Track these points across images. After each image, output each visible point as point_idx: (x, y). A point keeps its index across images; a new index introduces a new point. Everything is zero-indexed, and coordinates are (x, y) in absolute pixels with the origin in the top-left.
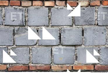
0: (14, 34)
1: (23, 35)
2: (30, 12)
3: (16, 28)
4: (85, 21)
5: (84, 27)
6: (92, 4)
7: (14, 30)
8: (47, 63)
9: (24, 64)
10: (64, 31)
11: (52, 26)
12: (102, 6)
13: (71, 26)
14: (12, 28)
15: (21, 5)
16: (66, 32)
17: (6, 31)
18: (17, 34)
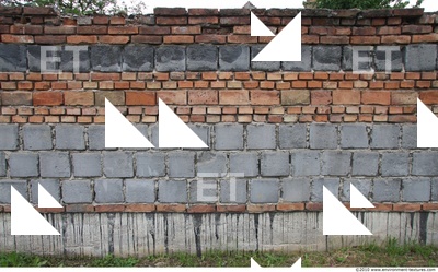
0: (196, 162)
1: (208, 162)
2: (218, 131)
3: (199, 153)
4: (293, 143)
5: (292, 151)
6: (302, 119)
7: (196, 156)
8: (241, 201)
9: (209, 204)
10: (265, 156)
11: (248, 150)
12: (314, 122)
13: (274, 150)
14: (194, 153)
15: (205, 122)
16: (268, 157)
17: (186, 157)
18: (200, 161)
